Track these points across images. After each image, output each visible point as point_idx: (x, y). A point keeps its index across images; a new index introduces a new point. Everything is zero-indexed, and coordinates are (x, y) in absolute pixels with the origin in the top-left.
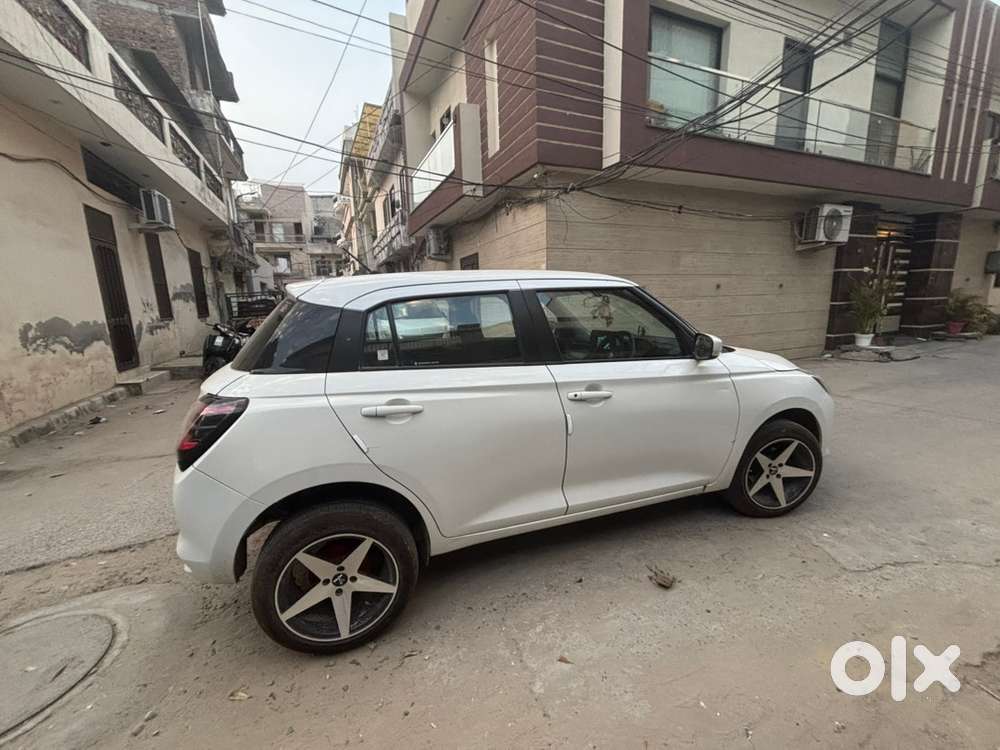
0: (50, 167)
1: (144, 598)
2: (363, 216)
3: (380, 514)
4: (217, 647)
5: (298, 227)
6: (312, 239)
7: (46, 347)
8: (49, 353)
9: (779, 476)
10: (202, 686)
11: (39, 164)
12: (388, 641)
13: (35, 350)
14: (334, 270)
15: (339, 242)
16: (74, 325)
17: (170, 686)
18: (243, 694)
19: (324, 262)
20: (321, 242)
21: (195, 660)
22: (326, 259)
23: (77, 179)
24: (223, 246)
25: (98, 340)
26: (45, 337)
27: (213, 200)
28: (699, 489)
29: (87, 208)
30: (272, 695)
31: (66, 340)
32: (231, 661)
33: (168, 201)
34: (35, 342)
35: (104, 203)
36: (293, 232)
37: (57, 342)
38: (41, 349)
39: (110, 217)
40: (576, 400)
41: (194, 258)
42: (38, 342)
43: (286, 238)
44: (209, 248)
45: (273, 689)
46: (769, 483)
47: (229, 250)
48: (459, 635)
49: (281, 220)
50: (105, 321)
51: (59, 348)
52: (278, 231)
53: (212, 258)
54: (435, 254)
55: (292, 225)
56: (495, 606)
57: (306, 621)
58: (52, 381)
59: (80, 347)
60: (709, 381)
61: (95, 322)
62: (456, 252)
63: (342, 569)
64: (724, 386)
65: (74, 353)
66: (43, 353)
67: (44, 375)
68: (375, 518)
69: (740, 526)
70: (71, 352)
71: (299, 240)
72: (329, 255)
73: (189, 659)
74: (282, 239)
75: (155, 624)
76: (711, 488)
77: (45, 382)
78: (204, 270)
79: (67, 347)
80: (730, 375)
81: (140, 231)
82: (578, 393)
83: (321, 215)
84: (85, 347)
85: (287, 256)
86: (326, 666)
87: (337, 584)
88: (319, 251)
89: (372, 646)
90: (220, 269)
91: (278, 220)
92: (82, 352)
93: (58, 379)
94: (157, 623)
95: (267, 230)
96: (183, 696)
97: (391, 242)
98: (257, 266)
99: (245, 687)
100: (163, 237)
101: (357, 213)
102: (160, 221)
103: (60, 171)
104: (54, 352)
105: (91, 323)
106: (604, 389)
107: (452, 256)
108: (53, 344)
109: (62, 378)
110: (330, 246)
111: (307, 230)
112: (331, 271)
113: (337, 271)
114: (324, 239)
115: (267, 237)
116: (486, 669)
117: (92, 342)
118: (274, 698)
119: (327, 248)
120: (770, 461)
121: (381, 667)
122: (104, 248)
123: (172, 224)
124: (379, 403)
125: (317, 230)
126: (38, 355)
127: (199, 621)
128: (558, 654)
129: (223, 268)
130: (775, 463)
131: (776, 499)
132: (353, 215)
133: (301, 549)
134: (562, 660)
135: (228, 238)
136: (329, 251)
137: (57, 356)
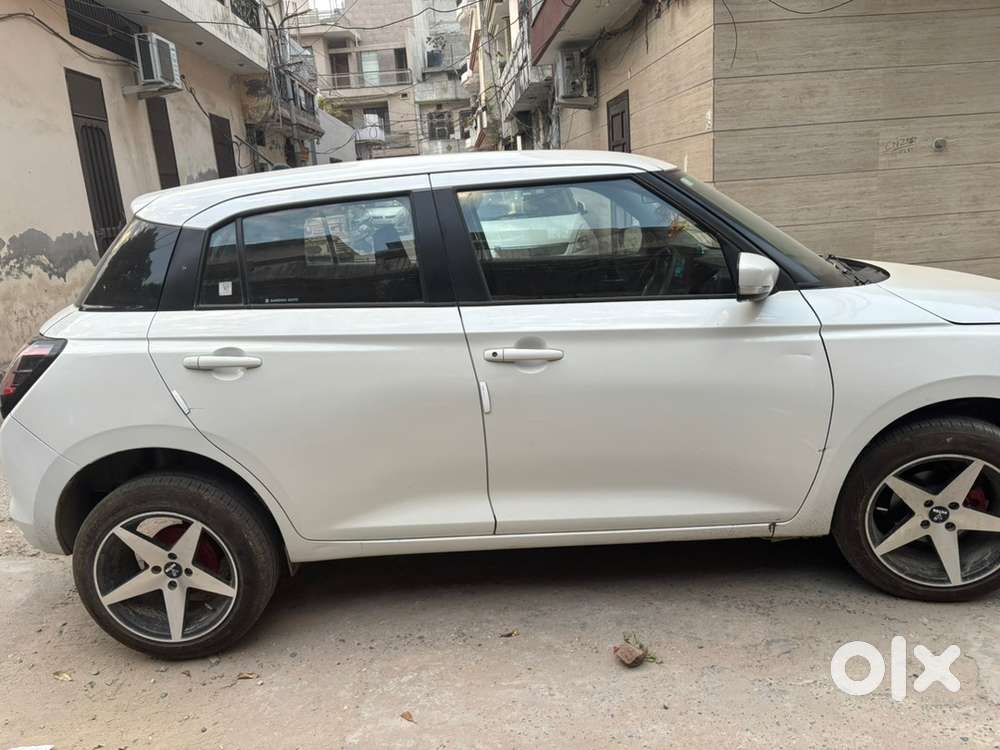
0: (24, 24)
1: (23, 569)
2: (494, 27)
3: (210, 494)
4: (66, 629)
5: (401, 55)
6: (424, 75)
7: (21, 269)
8: (25, 277)
9: (950, 526)
10: (37, 660)
11: (11, 22)
12: (234, 659)
13: (8, 273)
14: (457, 128)
15: (464, 77)
16: (54, 239)
17: (10, 653)
18: (67, 676)
19: (441, 115)
20: (438, 79)
21: (41, 636)
22: (444, 109)
23: (57, 35)
24: (262, 105)
25: (84, 258)
26: (19, 256)
27: (243, 34)
28: (760, 529)
29: (68, 72)
30: (90, 683)
31: (44, 259)
32: (70, 645)
33: (172, 46)
34: (7, 263)
35: (91, 61)
36: (393, 67)
37: (33, 262)
38: (15, 272)
39: (98, 80)
40: (495, 360)
41: (220, 128)
42: (12, 263)
43: (382, 78)
44: (244, 109)
45: (96, 679)
46: (928, 537)
47: (271, 112)
48: (311, 667)
49: (376, 46)
50: (93, 233)
51: (34, 269)
52: (371, 66)
53: (248, 127)
54: (563, 97)
55: (392, 52)
56: (374, 645)
57: (134, 612)
58: (29, 314)
59: (61, 270)
60: (768, 339)
61: (80, 234)
62: (602, 91)
63: (172, 556)
64: (803, 349)
65: (54, 277)
66: (18, 277)
67: (19, 306)
68: (206, 498)
69: (852, 607)
70: (50, 276)
71: (402, 79)
72: (448, 102)
73: (36, 634)
74: (376, 82)
75: (20, 595)
76: (785, 530)
77: (21, 315)
78: (234, 145)
79: (45, 269)
80: (820, 329)
81: (139, 96)
82: (499, 352)
83: (440, 29)
84: (66, 270)
85: (382, 110)
86: (157, 671)
87: (169, 574)
88: (433, 96)
89: (213, 661)
90: (261, 143)
91: (370, 47)
92: (64, 277)
93: (35, 313)
94: (21, 594)
95: (352, 66)
96: (18, 664)
97: (517, 76)
98: (319, 134)
99: (71, 671)
100: (172, 101)
101: (485, 22)
102: (160, 79)
103: (36, 27)
104: (30, 276)
105: (75, 236)
106: (548, 345)
107: (597, 97)
108: (29, 264)
109: (40, 310)
110: (450, 84)
111: (414, 58)
112: (452, 131)
113: (462, 128)
114: (443, 72)
115: (353, 78)
116: (312, 705)
117: (76, 262)
118: (92, 687)
119: (445, 90)
120: (929, 497)
121: (211, 683)
122: (91, 128)
123: (178, 82)
124: (206, 353)
125: (433, 59)
126: (12, 280)
127: (60, 601)
128: (405, 709)
129: (267, 140)
130: (942, 499)
131: (942, 570)
132: (479, 28)
133: (118, 523)
134: (407, 716)
135: (270, 92)
136: (449, 96)
137: (32, 281)
